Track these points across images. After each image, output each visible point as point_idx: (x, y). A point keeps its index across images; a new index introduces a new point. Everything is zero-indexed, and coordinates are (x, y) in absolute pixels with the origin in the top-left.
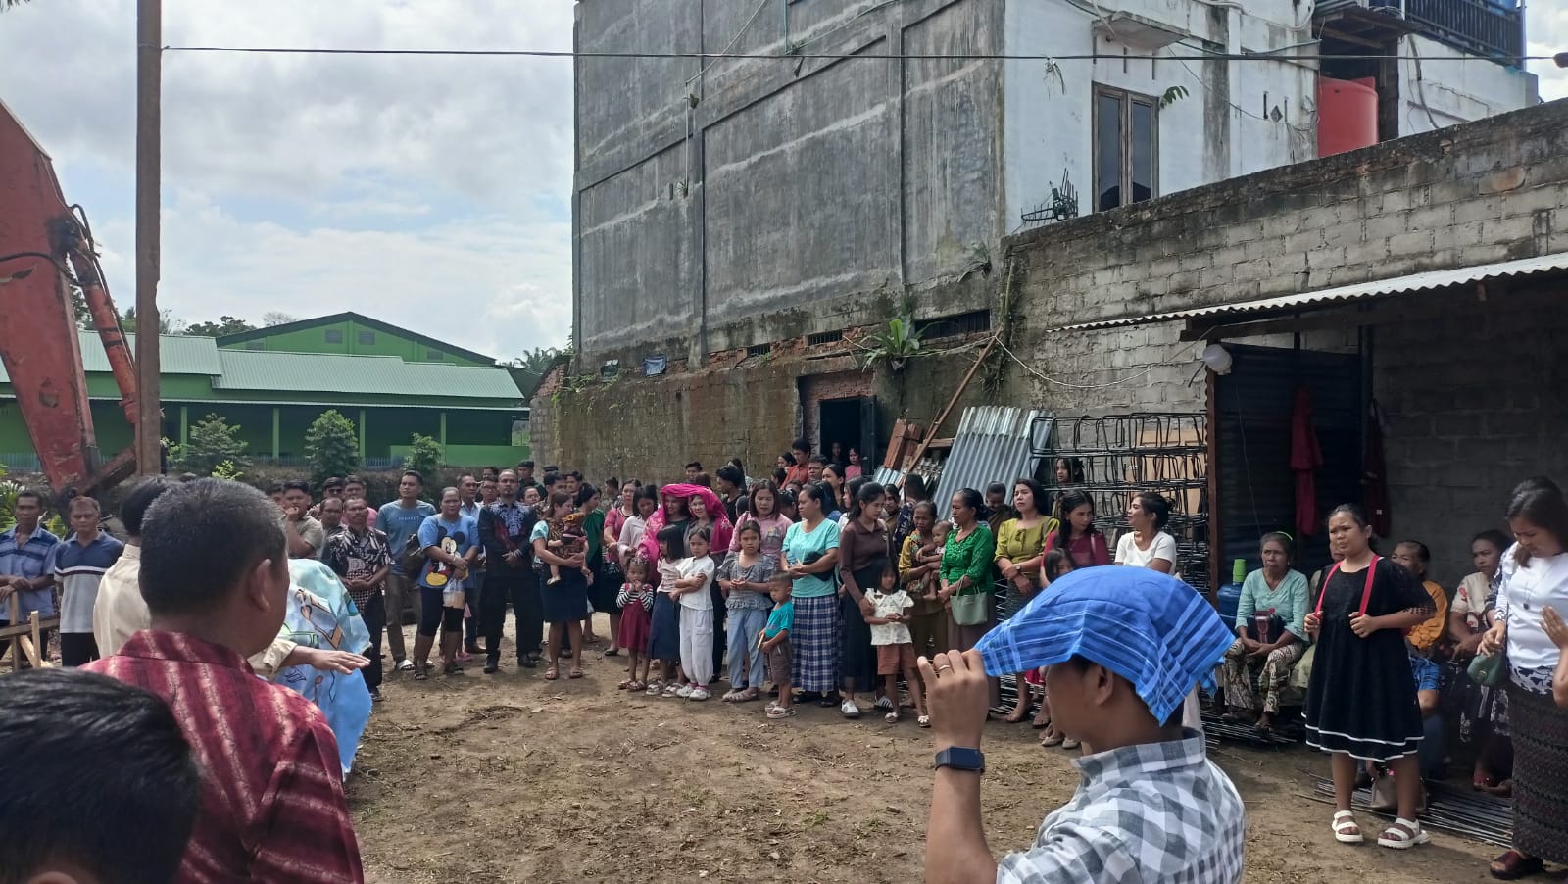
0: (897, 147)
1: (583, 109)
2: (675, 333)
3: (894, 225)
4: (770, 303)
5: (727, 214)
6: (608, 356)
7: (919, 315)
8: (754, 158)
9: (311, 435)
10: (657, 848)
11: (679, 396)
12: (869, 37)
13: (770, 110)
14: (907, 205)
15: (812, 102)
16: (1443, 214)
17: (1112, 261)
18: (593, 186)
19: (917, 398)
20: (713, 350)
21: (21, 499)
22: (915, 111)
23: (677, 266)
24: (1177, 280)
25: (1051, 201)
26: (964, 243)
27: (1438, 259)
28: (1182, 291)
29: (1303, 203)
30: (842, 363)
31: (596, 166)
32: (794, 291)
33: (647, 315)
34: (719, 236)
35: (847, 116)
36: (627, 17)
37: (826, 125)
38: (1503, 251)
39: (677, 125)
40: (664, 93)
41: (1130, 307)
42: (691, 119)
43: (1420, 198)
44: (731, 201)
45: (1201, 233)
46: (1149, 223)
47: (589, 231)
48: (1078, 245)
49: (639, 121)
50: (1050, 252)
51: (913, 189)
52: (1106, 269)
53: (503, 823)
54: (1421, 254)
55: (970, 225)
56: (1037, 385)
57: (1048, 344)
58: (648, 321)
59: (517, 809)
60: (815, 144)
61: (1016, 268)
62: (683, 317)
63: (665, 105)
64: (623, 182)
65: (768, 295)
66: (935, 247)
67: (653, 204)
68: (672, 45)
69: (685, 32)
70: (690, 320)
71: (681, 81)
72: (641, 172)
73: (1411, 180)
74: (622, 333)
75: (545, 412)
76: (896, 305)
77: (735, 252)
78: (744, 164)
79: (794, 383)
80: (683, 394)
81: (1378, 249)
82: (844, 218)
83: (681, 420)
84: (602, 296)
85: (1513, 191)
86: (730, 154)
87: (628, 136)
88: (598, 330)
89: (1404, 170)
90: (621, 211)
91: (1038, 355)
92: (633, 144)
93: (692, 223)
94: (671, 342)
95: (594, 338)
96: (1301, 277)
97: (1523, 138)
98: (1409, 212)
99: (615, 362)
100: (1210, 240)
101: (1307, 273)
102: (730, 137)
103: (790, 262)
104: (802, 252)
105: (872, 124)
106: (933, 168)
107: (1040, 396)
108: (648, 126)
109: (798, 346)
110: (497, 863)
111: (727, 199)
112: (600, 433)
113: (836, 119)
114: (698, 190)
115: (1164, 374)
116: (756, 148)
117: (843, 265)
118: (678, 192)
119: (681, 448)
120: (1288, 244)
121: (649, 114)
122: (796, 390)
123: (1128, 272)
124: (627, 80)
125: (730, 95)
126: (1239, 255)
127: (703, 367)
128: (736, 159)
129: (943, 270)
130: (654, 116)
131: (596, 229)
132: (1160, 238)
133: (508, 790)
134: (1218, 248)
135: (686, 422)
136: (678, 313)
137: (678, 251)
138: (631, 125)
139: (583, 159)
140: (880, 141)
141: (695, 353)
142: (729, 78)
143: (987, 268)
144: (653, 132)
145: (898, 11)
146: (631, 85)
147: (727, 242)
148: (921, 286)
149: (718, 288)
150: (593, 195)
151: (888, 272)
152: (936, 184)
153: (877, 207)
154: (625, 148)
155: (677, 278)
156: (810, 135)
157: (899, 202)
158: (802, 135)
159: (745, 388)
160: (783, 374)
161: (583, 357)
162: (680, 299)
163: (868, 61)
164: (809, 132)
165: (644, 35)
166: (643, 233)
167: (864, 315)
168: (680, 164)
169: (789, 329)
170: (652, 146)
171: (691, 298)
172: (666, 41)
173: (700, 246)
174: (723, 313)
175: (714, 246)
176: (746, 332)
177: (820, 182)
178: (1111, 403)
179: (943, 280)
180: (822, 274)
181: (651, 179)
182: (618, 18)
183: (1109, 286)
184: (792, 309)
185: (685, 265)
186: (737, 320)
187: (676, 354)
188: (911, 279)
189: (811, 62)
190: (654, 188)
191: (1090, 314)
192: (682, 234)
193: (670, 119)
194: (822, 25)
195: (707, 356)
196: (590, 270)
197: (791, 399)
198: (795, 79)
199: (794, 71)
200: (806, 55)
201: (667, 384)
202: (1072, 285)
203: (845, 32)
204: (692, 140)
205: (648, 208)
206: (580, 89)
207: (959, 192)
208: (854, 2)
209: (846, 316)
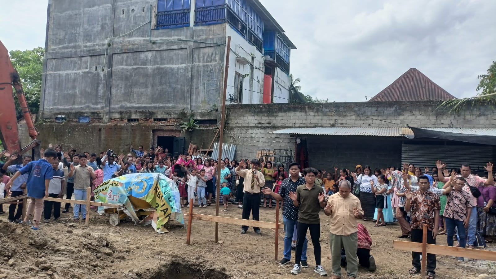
0: (190, 76)
1: (50, 33)
2: (96, 111)
3: (188, 95)
4: (139, 108)
5: (122, 80)
6: (60, 114)
7: (195, 118)
8: (135, 67)
11: (100, 130)
12: (181, 47)
13: (143, 55)
14: (192, 91)
15: (159, 57)
16: (320, 117)
17: (252, 115)
18: (55, 59)
19: (195, 138)
20: (113, 118)
22: (196, 69)
23: (97, 91)
24: (268, 121)
26: (209, 103)
27: (319, 125)
28: (269, 123)
29: (295, 111)
30: (170, 127)
31: (58, 53)
32: (149, 106)
33: (81, 103)
34: (118, 85)
35: (172, 64)
36: (77, 11)
37: (164, 64)
38: (330, 125)
39: (100, 50)
40: (94, 38)
41: (257, 125)
42: (107, 49)
43: (316, 114)
44: (124, 76)
45: (274, 113)
46: (262, 108)
47: (51, 72)
48: (244, 110)
49: (81, 44)
50: (237, 110)
52: (251, 116)
54: (316, 124)
55: (212, 99)
56: (232, 139)
57: (235, 130)
58: (81, 105)
60: (159, 69)
61: (227, 112)
63: (94, 42)
64: (71, 62)
65: (137, 105)
66: (200, 102)
67: (87, 70)
68: (99, 26)
69: (105, 24)
70: (102, 108)
71: (103, 37)
72: (82, 60)
73: (315, 110)
74: (67, 107)
75: (23, 129)
76: (188, 115)
77: (124, 91)
78: (130, 67)
79: (152, 131)
80: (102, 130)
81: (308, 122)
82: (170, 90)
83: (100, 137)
84: (57, 94)
85: (332, 116)
86: (124, 63)
87: (75, 47)
88: (54, 104)
89: (314, 108)
90: (69, 69)
91: (233, 132)
92: (79, 50)
93: (106, 80)
94: (93, 113)
95: (52, 107)
97: (334, 107)
98: (314, 116)
99: (63, 116)
100: (275, 114)
101: (295, 124)
102: (125, 59)
103: (148, 98)
104: (153, 96)
105: (181, 68)
106: (201, 84)
107: (232, 141)
108: (86, 47)
109: (150, 121)
111: (122, 76)
112: (57, 138)
113: (168, 64)
114: (109, 70)
115: (264, 140)
116: (135, 64)
117: (168, 102)
118: (99, 69)
120: (292, 118)
121: (86, 43)
122: (152, 133)
123: (256, 118)
124: (75, 30)
125: (126, 47)
126: (282, 118)
127: (109, 122)
128: (127, 65)
129: (203, 108)
130: (88, 44)
131: (56, 72)
132: (264, 112)
134: (277, 116)
135: (103, 137)
136: (97, 105)
137: (98, 86)
138: (77, 44)
139: (49, 48)
140: (183, 73)
141: (106, 118)
142: (125, 42)
143: (217, 110)
144: (88, 49)
145: (192, 43)
146: (78, 32)
147: (121, 88)
148: (196, 111)
149: (116, 100)
150: (54, 61)
151: (185, 106)
152: (202, 88)
153: (182, 89)
154: (73, 50)
155: (97, 95)
156: (158, 66)
157: (190, 90)
158: (155, 65)
159: (131, 130)
160: (148, 128)
161: (45, 112)
162: (98, 101)
163: (180, 52)
164: (158, 65)
165: (86, 19)
166: (81, 78)
167: (176, 116)
168: (101, 61)
169: (147, 116)
170: (87, 53)
171: (104, 101)
172: (97, 23)
173: (109, 86)
174: (118, 108)
175: (116, 88)
176: (128, 114)
177: (161, 79)
178: (251, 145)
179: (203, 111)
180: (160, 103)
181: (86, 63)
182: (73, 10)
183: (252, 120)
184: (149, 111)
185: (101, 91)
186: (125, 111)
187: (95, 117)
188: (192, 109)
189: (160, 47)
190: (88, 66)
191: (247, 125)
192: (100, 82)
193: (97, 47)
194: (164, 38)
195: (110, 119)
196: (51, 85)
197: (150, 135)
198: (153, 49)
199: (153, 47)
200: (158, 45)
201: (94, 126)
202: (242, 118)
203: (173, 43)
204: (107, 55)
205: (84, 71)
206: (50, 26)
207: (209, 91)
208: (176, 36)
209: (169, 115)
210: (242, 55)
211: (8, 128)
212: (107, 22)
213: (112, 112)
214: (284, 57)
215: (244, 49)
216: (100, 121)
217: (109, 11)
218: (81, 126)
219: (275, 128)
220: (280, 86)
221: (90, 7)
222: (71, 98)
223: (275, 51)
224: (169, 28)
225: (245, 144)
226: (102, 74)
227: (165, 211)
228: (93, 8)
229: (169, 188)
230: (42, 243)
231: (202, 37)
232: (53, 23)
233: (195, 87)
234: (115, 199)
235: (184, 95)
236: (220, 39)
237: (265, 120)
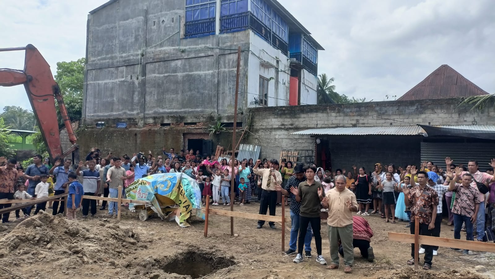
0: (216, 81)
1: (90, 46)
2: (132, 117)
3: (215, 100)
4: (170, 113)
5: (155, 87)
6: (100, 120)
7: (222, 121)
8: (166, 75)
11: (136, 135)
12: (208, 54)
13: (173, 64)
14: (218, 96)
15: (188, 65)
16: (342, 118)
17: (276, 117)
18: (94, 69)
19: (223, 141)
20: (148, 123)
21: (67, 160)
22: (222, 75)
23: (133, 98)
24: (290, 122)
25: (254, 100)
27: (341, 125)
28: (292, 125)
29: (317, 112)
30: (199, 131)
31: (96, 64)
32: (180, 111)
33: (118, 110)
34: (151, 93)
35: (200, 71)
36: (113, 24)
37: (192, 71)
38: (351, 125)
39: (135, 60)
40: (129, 49)
41: (280, 127)
42: (141, 59)
43: (338, 114)
44: (156, 84)
45: (296, 114)
46: (284, 110)
47: (92, 82)
48: (267, 112)
49: (118, 55)
50: (261, 113)
52: (274, 118)
54: (338, 124)
56: (256, 140)
57: (260, 132)
58: (119, 112)
60: (188, 76)
61: (252, 115)
63: (129, 53)
64: (109, 71)
65: (169, 111)
66: (227, 106)
67: (123, 79)
68: (133, 37)
69: (139, 35)
70: (138, 114)
71: (137, 48)
72: (118, 70)
73: (336, 111)
74: (106, 114)
76: (215, 118)
77: (157, 97)
78: (162, 75)
79: (182, 135)
80: (138, 134)
81: (330, 122)
82: (198, 95)
83: (136, 141)
84: (97, 102)
85: (354, 116)
86: (157, 72)
87: (112, 58)
88: (95, 112)
90: (107, 78)
91: (257, 134)
92: (115, 61)
93: (140, 87)
94: (129, 119)
95: (92, 115)
96: (316, 125)
97: (355, 107)
98: (336, 116)
99: (103, 122)
100: (298, 116)
101: (317, 125)
102: (157, 67)
103: (178, 103)
104: (183, 101)
105: (208, 75)
106: (227, 88)
107: (257, 143)
108: (122, 57)
109: (181, 125)
112: (98, 143)
113: (196, 71)
114: (143, 79)
115: (287, 140)
116: (166, 72)
117: (197, 107)
118: (134, 78)
120: (314, 119)
121: (122, 54)
123: (279, 119)
124: (112, 42)
125: (157, 56)
126: (304, 119)
127: (144, 127)
128: (159, 73)
129: (229, 112)
131: (95, 82)
132: (287, 114)
134: (299, 117)
135: (138, 141)
136: (133, 111)
137: (133, 94)
138: (114, 55)
139: (89, 60)
140: (210, 79)
141: (141, 123)
142: (157, 52)
143: (242, 113)
144: (124, 59)
145: (218, 51)
146: (114, 44)
147: (154, 95)
148: (223, 115)
149: (150, 106)
150: (94, 72)
151: (213, 110)
152: (227, 92)
153: (209, 94)
154: (111, 61)
155: (132, 102)
156: (187, 73)
157: (216, 94)
158: (184, 72)
159: (163, 134)
160: (178, 132)
161: (87, 119)
162: (134, 108)
163: (207, 59)
164: (187, 72)
165: (121, 31)
166: (118, 87)
167: (204, 120)
168: (136, 70)
169: (178, 120)
170: (123, 63)
171: (138, 108)
172: (131, 35)
173: (143, 94)
174: (152, 113)
175: (149, 95)
176: (161, 119)
177: (190, 85)
178: (275, 146)
179: (229, 114)
180: (190, 108)
181: (122, 72)
182: (109, 23)
183: (275, 122)
184: (179, 115)
185: (136, 98)
186: (158, 116)
187: (132, 123)
188: (220, 113)
189: (188, 55)
190: (123, 75)
191: (270, 127)
192: (135, 90)
193: (132, 57)
194: (192, 47)
195: (145, 124)
196: (91, 94)
197: (181, 138)
198: (182, 58)
199: (182, 56)
200: (186, 53)
201: (131, 131)
202: (266, 120)
203: (200, 51)
204: (141, 65)
205: (120, 80)
206: (89, 40)
208: (203, 44)
209: (198, 119)
210: (266, 59)
211: (51, 135)
212: (140, 33)
213: (147, 118)
214: (311, 58)
215: (268, 53)
216: (136, 126)
217: (142, 23)
218: (118, 131)
219: (297, 129)
220: (307, 88)
221: (124, 20)
222: (110, 106)
223: (301, 53)
224: (196, 37)
225: (269, 145)
226: (136, 82)
227: (187, 207)
228: (127, 21)
229: (190, 187)
230: (75, 231)
231: (227, 44)
232: (92, 37)
233: (221, 92)
234: (144, 197)
235: (211, 99)
236: (244, 45)
237: (288, 121)
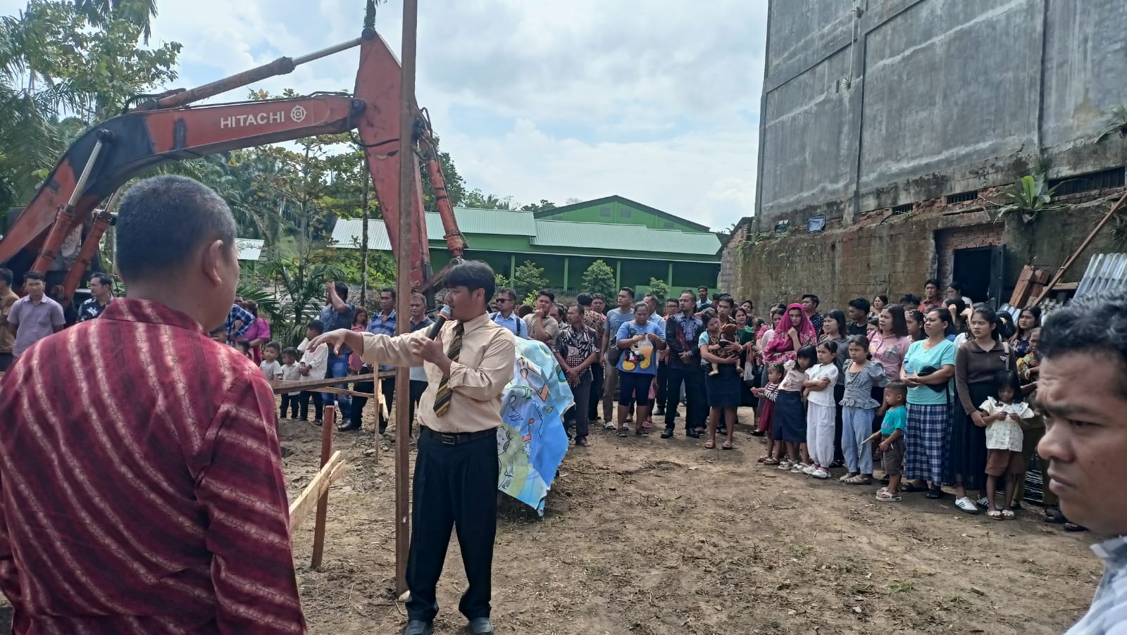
0: (1039, 28)
1: (773, 30)
2: (834, 198)
3: (1033, 97)
4: (914, 170)
5: (882, 100)
6: (781, 217)
7: (1053, 174)
8: (907, 53)
9: (586, 276)
10: (758, 584)
11: (833, 247)
13: (924, 11)
14: (1046, 79)
18: (777, 88)
19: (1045, 247)
20: (864, 210)
23: (838, 145)
26: (1102, 108)
30: (975, 218)
31: (781, 73)
32: (936, 159)
33: (812, 185)
34: (875, 117)
35: (994, 7)
37: (973, 16)
39: (845, 33)
40: (836, 9)
42: (856, 27)
44: (886, 90)
47: (772, 123)
49: (816, 33)
51: (1053, 64)
53: (645, 544)
55: (1109, 91)
58: (813, 188)
59: (659, 535)
60: (960, 36)
62: (841, 185)
63: (836, 19)
64: (800, 85)
65: (912, 164)
66: (1072, 112)
67: (822, 98)
70: (846, 187)
72: (815, 74)
74: (792, 199)
75: (732, 260)
76: (1030, 166)
77: (887, 130)
78: (898, 58)
79: (931, 235)
80: (837, 245)
82: (986, 94)
83: (834, 265)
84: (778, 172)
86: (887, 51)
87: (805, 48)
88: (775, 198)
90: (797, 105)
92: (810, 52)
93: (853, 110)
94: (830, 205)
95: (771, 204)
99: (786, 222)
102: (888, 38)
103: (934, 135)
104: (945, 126)
105: (1017, 11)
106: (1074, 43)
108: (822, 37)
109: (937, 205)
110: (632, 571)
111: (883, 88)
112: (771, 275)
113: (983, 10)
114: (859, 82)
116: (908, 45)
117: (982, 136)
118: (843, 85)
119: (833, 287)
121: (824, 27)
122: (932, 241)
125: (890, 3)
127: (854, 224)
128: (892, 55)
129: (1079, 133)
130: (827, 28)
131: (778, 121)
133: (655, 520)
135: (838, 267)
136: (837, 182)
137: (840, 133)
138: (809, 37)
139: (771, 68)
140: (1023, 26)
141: (849, 213)
143: (1125, 130)
144: (825, 41)
146: (810, 7)
147: (880, 123)
148: (1057, 148)
149: (871, 160)
150: (776, 94)
151: (1025, 138)
152: (1076, 57)
153: (1017, 83)
154: (803, 56)
155: (838, 155)
156: (958, 28)
157: (1038, 76)
158: (951, 28)
159: (888, 239)
160: (923, 227)
161: (762, 218)
162: (839, 171)
164: (957, 25)
166: (813, 121)
167: (999, 177)
168: (846, 64)
169: (930, 191)
170: (824, 52)
171: (848, 169)
173: (858, 127)
174: (874, 180)
175: (870, 126)
176: (892, 195)
177: (965, 66)
179: (1079, 142)
180: (962, 144)
181: (822, 78)
184: (934, 174)
186: (886, 185)
187: (834, 214)
188: (1047, 143)
190: (824, 85)
192: (843, 119)
193: (839, 30)
195: (858, 215)
196: (771, 152)
197: (927, 248)
201: (828, 237)
204: (856, 44)
205: (818, 101)
206: (772, 15)
207: (1100, 63)
209: (982, 178)
216: (839, 222)
222: (798, 176)
233: (1055, 63)
235: (1021, 99)
